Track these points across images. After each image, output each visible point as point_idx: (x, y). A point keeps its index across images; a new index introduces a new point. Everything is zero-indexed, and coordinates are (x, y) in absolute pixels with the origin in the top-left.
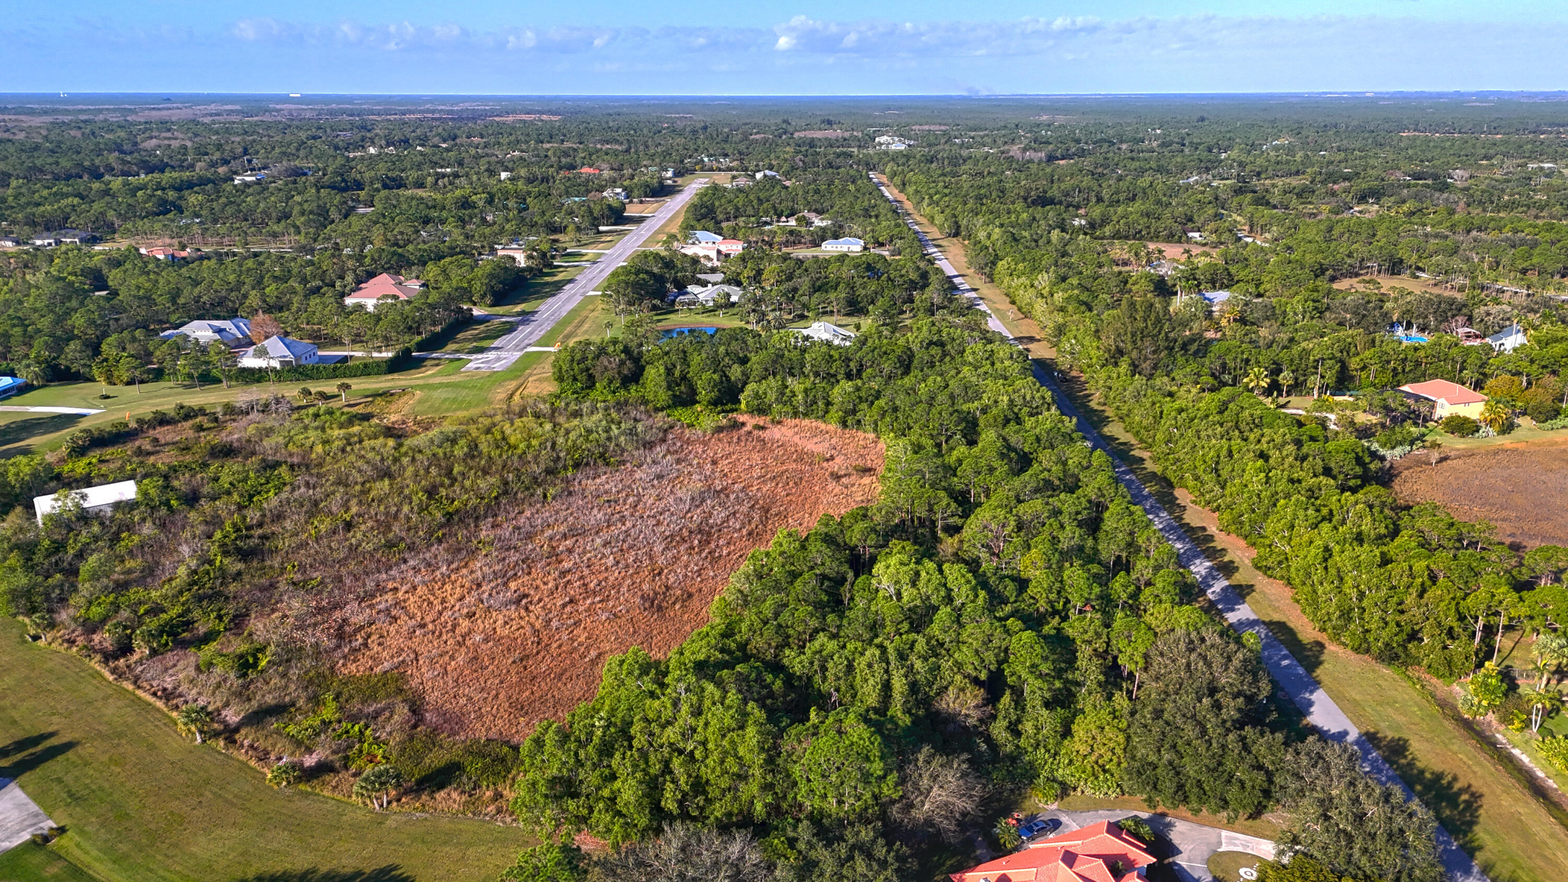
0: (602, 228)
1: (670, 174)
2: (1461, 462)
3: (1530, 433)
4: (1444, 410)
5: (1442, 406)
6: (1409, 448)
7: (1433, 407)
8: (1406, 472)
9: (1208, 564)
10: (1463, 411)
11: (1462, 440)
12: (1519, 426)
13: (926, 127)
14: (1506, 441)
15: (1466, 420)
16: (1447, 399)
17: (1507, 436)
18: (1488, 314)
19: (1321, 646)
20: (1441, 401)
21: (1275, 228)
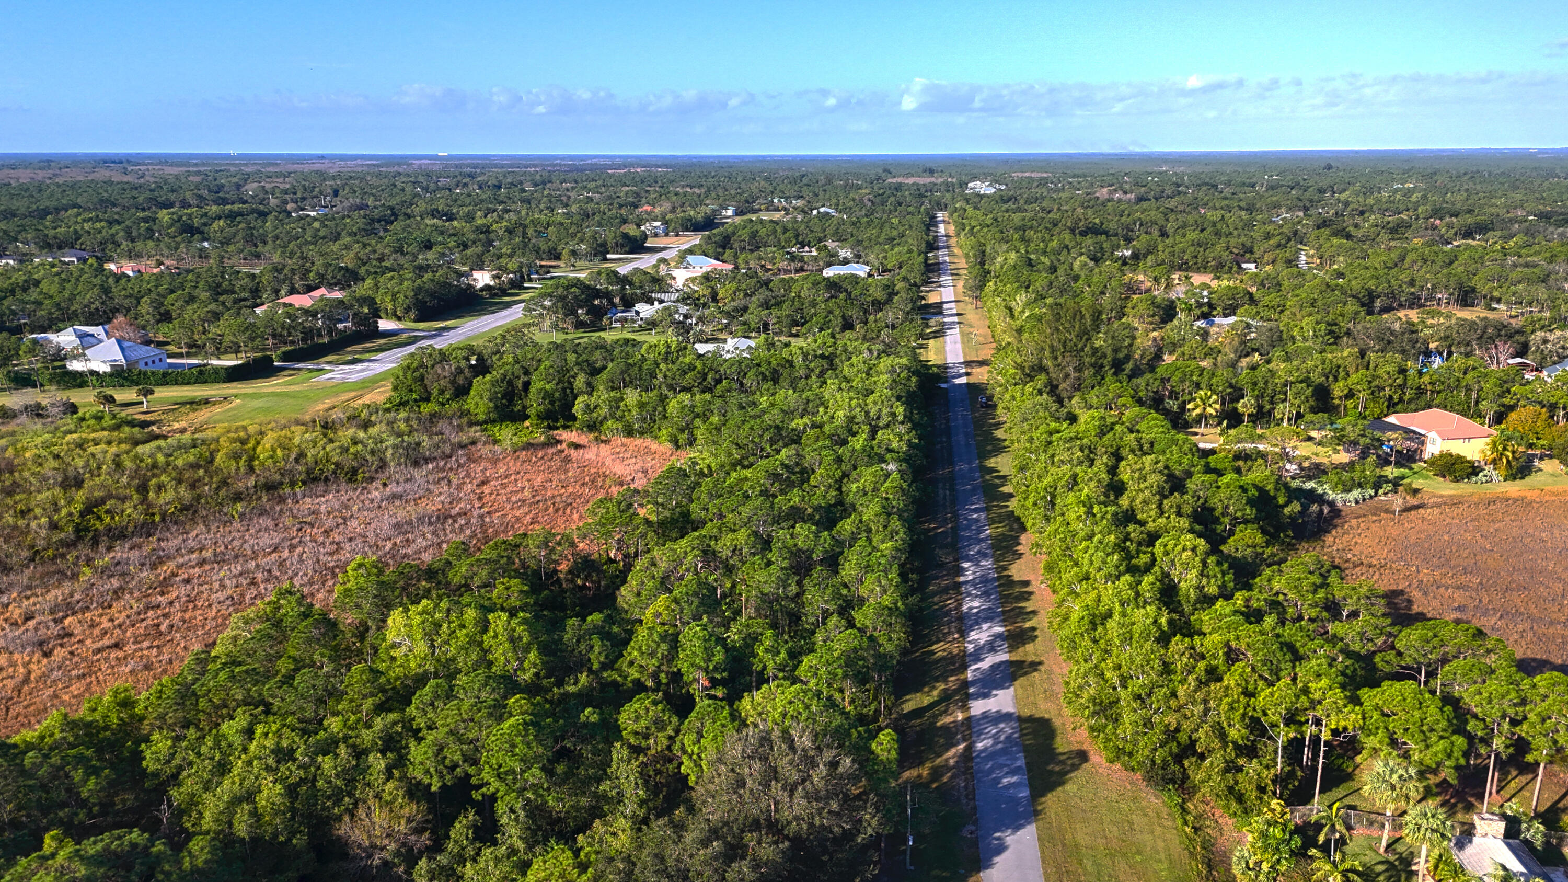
0: (609, 256)
1: (730, 212)
2: (1437, 511)
3: (1550, 480)
4: (1434, 447)
5: (1433, 442)
6: (1372, 492)
7: (1423, 443)
8: (1354, 522)
9: (999, 629)
10: (1458, 448)
11: (1453, 485)
12: (1540, 470)
13: (1027, 174)
14: (1514, 488)
15: (1460, 459)
16: (1439, 433)
17: (1518, 482)
18: (1545, 341)
19: (1083, 756)
20: (1432, 435)
21: (1341, 259)
